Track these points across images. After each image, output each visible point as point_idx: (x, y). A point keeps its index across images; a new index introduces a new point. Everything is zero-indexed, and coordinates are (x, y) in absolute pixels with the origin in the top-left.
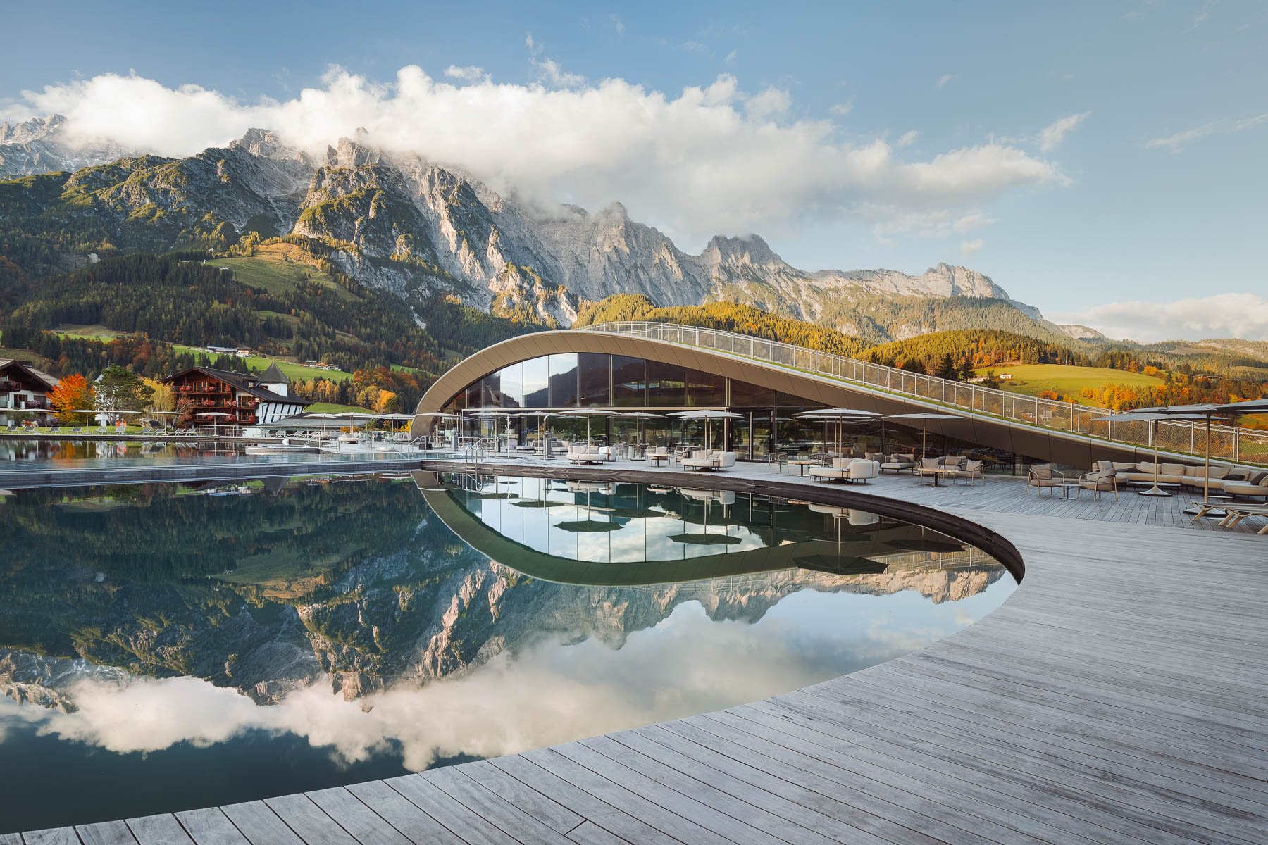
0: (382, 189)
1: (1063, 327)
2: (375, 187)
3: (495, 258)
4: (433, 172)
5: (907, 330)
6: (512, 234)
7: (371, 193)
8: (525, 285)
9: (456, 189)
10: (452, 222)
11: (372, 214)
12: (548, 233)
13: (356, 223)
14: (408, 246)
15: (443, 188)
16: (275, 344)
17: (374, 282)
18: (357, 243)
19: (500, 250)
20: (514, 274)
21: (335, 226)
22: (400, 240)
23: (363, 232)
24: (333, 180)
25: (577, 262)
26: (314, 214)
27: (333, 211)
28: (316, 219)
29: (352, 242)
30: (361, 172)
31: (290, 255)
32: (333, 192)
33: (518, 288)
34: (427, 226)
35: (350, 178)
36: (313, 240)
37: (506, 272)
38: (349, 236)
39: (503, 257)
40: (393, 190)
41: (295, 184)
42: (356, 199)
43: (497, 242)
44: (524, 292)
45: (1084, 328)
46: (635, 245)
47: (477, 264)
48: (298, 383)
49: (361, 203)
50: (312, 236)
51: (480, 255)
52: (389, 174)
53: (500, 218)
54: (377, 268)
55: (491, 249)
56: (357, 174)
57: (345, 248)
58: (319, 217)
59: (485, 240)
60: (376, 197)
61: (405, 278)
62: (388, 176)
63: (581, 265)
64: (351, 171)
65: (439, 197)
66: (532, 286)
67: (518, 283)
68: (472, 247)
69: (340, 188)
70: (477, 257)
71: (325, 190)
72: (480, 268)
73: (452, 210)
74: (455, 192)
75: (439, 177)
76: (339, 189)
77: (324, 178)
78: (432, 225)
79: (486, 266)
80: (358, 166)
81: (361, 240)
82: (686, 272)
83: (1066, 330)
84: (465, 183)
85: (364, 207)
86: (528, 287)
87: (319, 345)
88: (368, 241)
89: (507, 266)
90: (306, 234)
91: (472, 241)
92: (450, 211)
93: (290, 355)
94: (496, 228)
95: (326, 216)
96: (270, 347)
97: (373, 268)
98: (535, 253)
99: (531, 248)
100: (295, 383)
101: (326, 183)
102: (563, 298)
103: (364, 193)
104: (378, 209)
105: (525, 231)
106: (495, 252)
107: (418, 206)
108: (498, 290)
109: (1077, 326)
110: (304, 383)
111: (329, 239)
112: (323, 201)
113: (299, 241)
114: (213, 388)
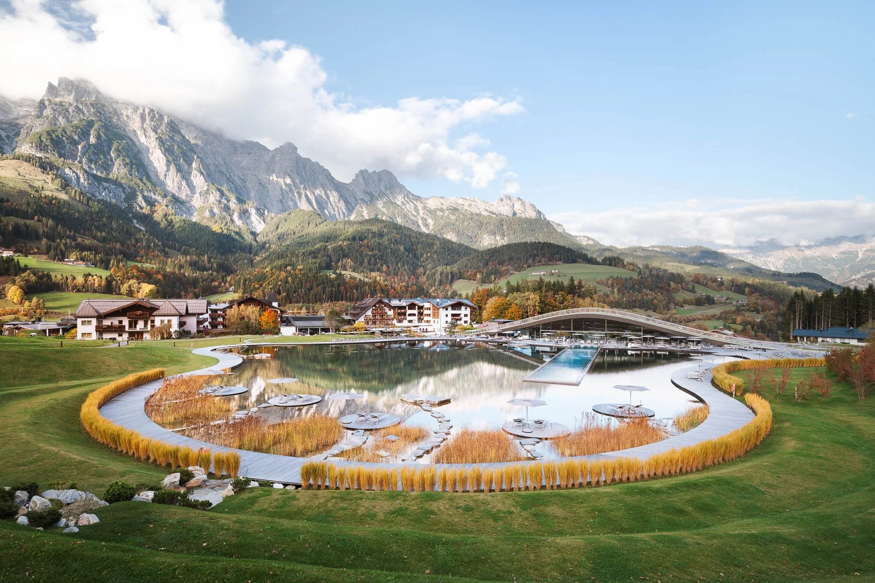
0: (101, 121)
1: (576, 237)
2: (94, 119)
3: (198, 180)
4: (144, 110)
5: (488, 237)
6: (209, 161)
7: (90, 124)
8: (223, 200)
9: (164, 125)
10: (162, 151)
11: (93, 140)
12: (237, 162)
13: (80, 147)
14: (125, 167)
15: (153, 123)
16: (26, 245)
17: (97, 194)
18: (80, 162)
19: (202, 173)
20: (214, 192)
21: (60, 148)
22: (118, 162)
23: (84, 154)
24: (54, 110)
25: (260, 184)
26: (40, 138)
27: (57, 136)
28: (42, 141)
29: (76, 162)
30: (80, 106)
31: (20, 170)
32: (55, 119)
33: (217, 203)
34: (139, 152)
35: (70, 110)
36: (40, 158)
37: (208, 190)
38: (74, 157)
39: (205, 179)
40: (110, 122)
41: (16, 110)
42: (77, 127)
43: (199, 168)
44: (223, 206)
45: (588, 237)
46: (303, 174)
47: (184, 183)
49: (82, 131)
50: (39, 155)
51: (185, 176)
52: (105, 109)
53: (200, 149)
54: (99, 184)
55: (194, 172)
56: (77, 107)
57: (71, 166)
58: (45, 140)
59: (190, 165)
60: (96, 126)
61: (124, 192)
62: (104, 111)
63: (263, 186)
64: (70, 104)
65: (149, 130)
66: (228, 201)
67: (218, 198)
68: (179, 170)
69: (61, 117)
70: (183, 177)
71: (47, 117)
72: (186, 186)
73: (161, 142)
74: (163, 127)
75: (149, 115)
76: (60, 119)
77: (45, 108)
78: (143, 152)
79: (190, 185)
80: (77, 100)
81: (84, 160)
82: (341, 194)
83: (578, 239)
84: (171, 121)
85: (85, 134)
86: (226, 202)
87: (65, 245)
88: (90, 161)
89: (208, 186)
90: (33, 153)
91: (179, 165)
92: (160, 141)
93: (40, 254)
94: (198, 157)
95: (52, 140)
96: (22, 247)
97: (96, 184)
98: (228, 175)
99: (225, 173)
101: (48, 112)
102: (253, 211)
103: (84, 123)
104: (98, 137)
105: (219, 159)
106: (198, 174)
107: (132, 136)
108: (201, 203)
109: (584, 237)
111: (53, 157)
112: (46, 127)
113: (28, 159)
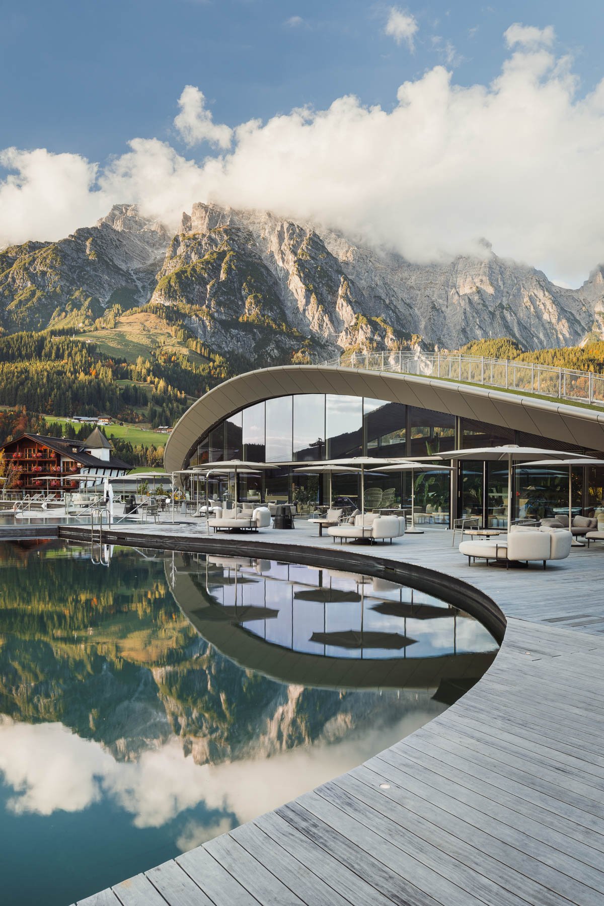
0: (233, 250)
2: (226, 249)
3: (345, 312)
4: (282, 227)
6: (363, 283)
7: (222, 255)
8: (376, 337)
9: (305, 242)
10: (300, 277)
11: (223, 276)
12: (402, 280)
13: (208, 287)
14: (257, 306)
15: (292, 242)
16: (132, 411)
17: (224, 345)
18: (208, 307)
19: (349, 302)
20: (364, 326)
21: (189, 292)
22: (249, 300)
23: (214, 295)
24: (187, 246)
25: (434, 307)
26: (169, 282)
27: (187, 277)
28: (171, 286)
29: (204, 307)
30: (213, 236)
31: (147, 324)
32: (188, 257)
33: (368, 341)
34: (276, 283)
35: (203, 243)
36: (168, 307)
37: (356, 324)
38: (202, 300)
39: (353, 309)
40: (244, 249)
41: (153, 254)
42: (208, 262)
43: (346, 294)
44: (375, 345)
46: (501, 283)
47: (326, 319)
48: (150, 449)
49: (213, 266)
50: (167, 304)
51: (329, 308)
52: (240, 234)
53: (351, 267)
54: (227, 331)
55: (340, 301)
56: (210, 238)
57: (198, 313)
58: (173, 284)
59: (334, 293)
60: (227, 259)
61: (254, 339)
62: (239, 236)
63: (438, 310)
64: (204, 235)
65: (288, 252)
66: (383, 337)
67: (369, 335)
68: (321, 301)
69: (193, 253)
70: (325, 311)
71: (180, 256)
72: (329, 323)
73: (300, 264)
74: (304, 245)
75: (288, 231)
76: (193, 255)
77: (179, 245)
78: (281, 282)
79: (336, 322)
80: (210, 229)
81: (213, 303)
82: (562, 309)
84: (315, 235)
85: (216, 270)
86: (379, 339)
87: (171, 411)
88: (219, 304)
89: (357, 318)
90: (162, 302)
91: (321, 294)
92: (299, 265)
93: (145, 422)
94: (346, 279)
95: (181, 283)
96: (128, 414)
97: (223, 332)
98: (387, 301)
99: (383, 296)
100: (147, 449)
101: (181, 250)
102: (417, 348)
103: (215, 256)
104: (229, 271)
105: (377, 279)
106: (345, 304)
107: (267, 263)
108: (347, 345)
110: (155, 449)
111: (183, 306)
112: (178, 267)
113: (156, 310)
114: (40, 454)
